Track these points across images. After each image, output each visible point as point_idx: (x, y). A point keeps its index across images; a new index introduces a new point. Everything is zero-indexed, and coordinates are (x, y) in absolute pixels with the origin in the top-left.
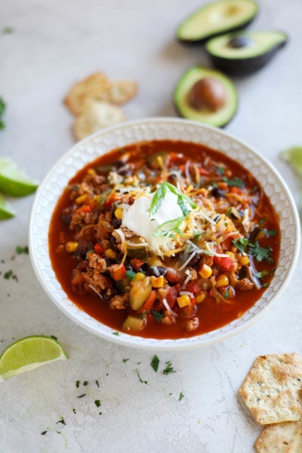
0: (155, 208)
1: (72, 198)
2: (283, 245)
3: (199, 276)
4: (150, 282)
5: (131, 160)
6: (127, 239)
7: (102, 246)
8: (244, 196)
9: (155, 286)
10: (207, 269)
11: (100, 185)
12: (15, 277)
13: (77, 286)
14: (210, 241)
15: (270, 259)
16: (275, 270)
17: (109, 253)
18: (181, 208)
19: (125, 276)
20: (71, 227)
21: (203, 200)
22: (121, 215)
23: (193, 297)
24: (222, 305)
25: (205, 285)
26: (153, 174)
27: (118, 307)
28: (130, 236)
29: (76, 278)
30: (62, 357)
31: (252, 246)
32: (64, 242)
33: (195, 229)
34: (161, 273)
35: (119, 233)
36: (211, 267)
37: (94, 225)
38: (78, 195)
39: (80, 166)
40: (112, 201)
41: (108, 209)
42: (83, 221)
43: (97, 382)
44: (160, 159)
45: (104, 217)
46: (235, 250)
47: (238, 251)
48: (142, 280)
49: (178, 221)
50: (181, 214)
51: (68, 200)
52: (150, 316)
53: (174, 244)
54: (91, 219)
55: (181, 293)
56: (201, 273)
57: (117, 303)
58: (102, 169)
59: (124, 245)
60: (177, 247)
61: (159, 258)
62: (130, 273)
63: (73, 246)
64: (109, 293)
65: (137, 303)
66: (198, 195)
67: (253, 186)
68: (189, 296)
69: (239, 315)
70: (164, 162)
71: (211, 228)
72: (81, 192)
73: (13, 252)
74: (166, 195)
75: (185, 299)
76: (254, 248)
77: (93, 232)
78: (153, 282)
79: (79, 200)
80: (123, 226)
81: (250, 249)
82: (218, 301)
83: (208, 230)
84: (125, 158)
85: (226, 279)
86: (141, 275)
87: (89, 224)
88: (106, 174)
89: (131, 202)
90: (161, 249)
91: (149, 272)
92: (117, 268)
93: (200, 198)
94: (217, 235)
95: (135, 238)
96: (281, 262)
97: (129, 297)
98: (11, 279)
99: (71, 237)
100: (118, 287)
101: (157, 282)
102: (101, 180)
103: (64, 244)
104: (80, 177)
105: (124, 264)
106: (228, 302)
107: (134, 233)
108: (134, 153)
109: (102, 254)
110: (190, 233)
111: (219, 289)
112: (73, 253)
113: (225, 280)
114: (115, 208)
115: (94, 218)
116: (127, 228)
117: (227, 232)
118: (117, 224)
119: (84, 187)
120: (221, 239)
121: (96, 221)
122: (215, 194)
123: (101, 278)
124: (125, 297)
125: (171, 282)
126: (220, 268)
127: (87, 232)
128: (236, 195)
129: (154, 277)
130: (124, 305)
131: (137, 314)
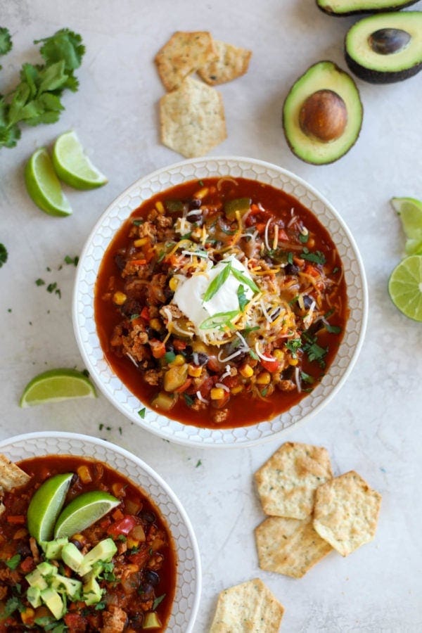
0: (210, 294)
1: (131, 235)
2: (341, 350)
3: (239, 374)
4: (188, 370)
5: (206, 201)
6: (174, 319)
7: (149, 313)
8: (320, 280)
9: (192, 375)
10: (249, 371)
11: (165, 229)
12: (58, 292)
13: (115, 348)
14: (261, 338)
15: (323, 362)
16: (323, 375)
17: (154, 324)
18: (239, 299)
19: (163, 356)
20: (123, 275)
21: (269, 283)
22: (175, 287)
23: (228, 390)
24: (257, 401)
25: (244, 381)
26: (226, 228)
27: (151, 383)
28: (178, 317)
29: (115, 342)
30: (91, 395)
31: (310, 341)
32: (112, 289)
33: (249, 321)
34: (201, 363)
35: (167, 311)
36: (254, 369)
37: (147, 283)
38: (137, 237)
39: (148, 196)
40: (169, 264)
41: (163, 270)
42: (136, 274)
43: (120, 430)
44: (238, 213)
45: (159, 279)
46: (286, 350)
47: (289, 352)
48: (180, 365)
49: (232, 314)
50: (237, 307)
51: (126, 238)
52: (181, 397)
53: (222, 334)
54: (144, 274)
55: (217, 385)
56: (241, 372)
57: (151, 379)
58: (172, 207)
59: (171, 325)
60: (225, 336)
61: (204, 344)
62: (170, 354)
63: (121, 298)
64: (145, 365)
65: (169, 387)
66: (265, 276)
67: (334, 267)
68: (225, 391)
69: (271, 416)
70: (242, 216)
71: (265, 325)
72: (141, 235)
73: (60, 261)
74: (227, 281)
75: (219, 393)
76: (311, 345)
77: (144, 289)
78: (190, 371)
79: (138, 243)
80: (173, 302)
81: (307, 344)
82: (254, 396)
83: (262, 326)
84: (201, 195)
85: (268, 377)
86: (180, 359)
87: (142, 279)
88: (175, 216)
89: (189, 275)
90: (207, 336)
91: (189, 360)
92: (158, 347)
93: (266, 280)
94: (270, 333)
95: (183, 320)
96: (332, 370)
97: (164, 375)
98: (54, 292)
99: (121, 285)
100: (156, 364)
101: (194, 372)
102: (166, 223)
103: (113, 292)
104: (144, 212)
105: (166, 345)
106: (264, 399)
107: (184, 315)
108: (213, 190)
109: (146, 325)
110: (242, 326)
111: (259, 386)
112: (118, 306)
113: (266, 379)
114: (171, 277)
115: (148, 274)
116: (177, 306)
117: (281, 332)
118: (169, 297)
119: (147, 229)
120: (274, 338)
121: (150, 279)
122: (288, 271)
123: (140, 348)
124: (161, 374)
125: (211, 371)
126: (261, 368)
127: (138, 287)
128: (310, 276)
129: (192, 367)
130: (158, 382)
131: (170, 394)
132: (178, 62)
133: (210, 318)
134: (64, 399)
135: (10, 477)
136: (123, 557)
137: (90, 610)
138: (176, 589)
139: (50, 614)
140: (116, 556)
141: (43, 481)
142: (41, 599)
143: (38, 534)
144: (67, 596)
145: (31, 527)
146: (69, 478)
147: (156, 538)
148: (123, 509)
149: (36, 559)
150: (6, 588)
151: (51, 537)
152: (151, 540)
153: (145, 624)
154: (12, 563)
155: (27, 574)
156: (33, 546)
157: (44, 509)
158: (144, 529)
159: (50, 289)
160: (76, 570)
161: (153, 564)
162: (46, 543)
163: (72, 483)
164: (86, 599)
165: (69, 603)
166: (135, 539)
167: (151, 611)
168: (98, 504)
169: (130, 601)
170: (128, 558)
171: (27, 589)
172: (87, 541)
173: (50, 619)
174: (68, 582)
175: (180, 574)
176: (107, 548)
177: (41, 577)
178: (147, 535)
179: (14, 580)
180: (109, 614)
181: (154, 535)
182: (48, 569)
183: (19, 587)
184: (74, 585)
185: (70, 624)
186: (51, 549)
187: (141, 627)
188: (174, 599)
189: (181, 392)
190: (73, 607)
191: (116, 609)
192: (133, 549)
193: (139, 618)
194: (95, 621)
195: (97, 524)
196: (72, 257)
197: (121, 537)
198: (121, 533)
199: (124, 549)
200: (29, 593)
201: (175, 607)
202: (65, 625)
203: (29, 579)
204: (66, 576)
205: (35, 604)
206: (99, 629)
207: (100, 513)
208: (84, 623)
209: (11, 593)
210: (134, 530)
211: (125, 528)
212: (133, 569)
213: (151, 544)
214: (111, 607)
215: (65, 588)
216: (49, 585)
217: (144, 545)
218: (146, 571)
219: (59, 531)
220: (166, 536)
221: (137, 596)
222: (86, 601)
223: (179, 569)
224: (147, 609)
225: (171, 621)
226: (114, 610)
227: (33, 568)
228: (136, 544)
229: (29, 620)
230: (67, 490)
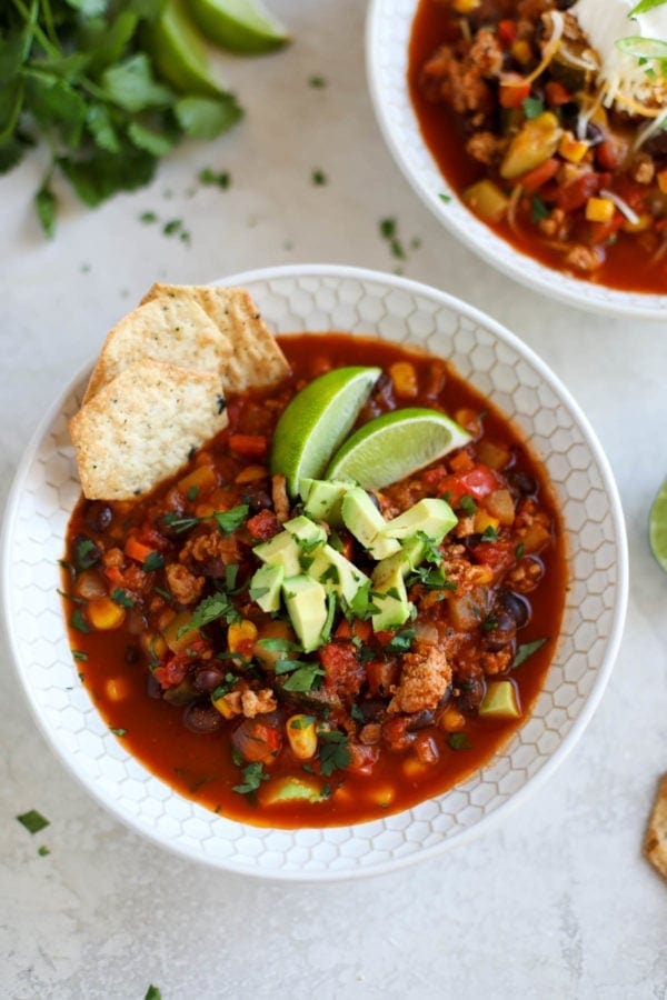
136: (463, 546)
137: (377, 647)
139: (294, 638)
140: (451, 539)
142: (282, 597)
143: (293, 468)
144: (339, 599)
147: (535, 522)
148: (476, 448)
149: (282, 514)
150: (201, 580)
151: (323, 473)
152: (524, 525)
154: (229, 518)
155: (261, 541)
156: (279, 492)
158: (514, 500)
160: (366, 545)
161: (521, 575)
162: (310, 482)
163: (375, 391)
164: (378, 611)
165: (340, 617)
166: (491, 514)
167: (500, 678)
169: (465, 646)
170: (474, 548)
171: (253, 573)
172: (394, 499)
173: (291, 649)
174: (346, 568)
175: (572, 608)
176: (436, 516)
178: (518, 513)
179: (225, 557)
180: (417, 659)
181: (532, 515)
182: (308, 530)
183: (233, 572)
184: (357, 579)
185: (331, 668)
186: (320, 495)
187: (476, 709)
190: (344, 632)
191: (434, 650)
192: (489, 531)
193: (477, 687)
194: (384, 671)
197: (468, 503)
198: (467, 492)
199: (470, 526)
200: (257, 581)
201: (552, 677)
202: (322, 667)
203: (261, 552)
204: (342, 554)
205: (267, 605)
206: (392, 687)
207: (427, 455)
208: (359, 677)
210: (494, 494)
211: (475, 485)
212: (485, 573)
213: (523, 532)
214: (422, 649)
215: (337, 581)
216: (305, 564)
217: (512, 529)
218: (504, 588)
219: (337, 469)
221: (482, 634)
222: (376, 618)
223: (570, 599)
224: (496, 670)
225: (540, 703)
226: (429, 652)
227: (276, 529)
228: (494, 524)
229: (244, 646)
230: (364, 402)
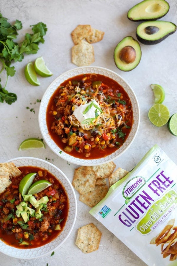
0: (86, 112)
1: (60, 92)
2: (130, 134)
3: (94, 140)
4: (77, 138)
5: (86, 81)
6: (73, 120)
7: (64, 118)
8: (124, 110)
9: (78, 140)
10: (98, 139)
11: (71, 90)
12: (34, 111)
13: (52, 130)
14: (103, 128)
15: (124, 138)
16: (124, 143)
17: (66, 122)
18: (96, 114)
19: (69, 133)
20: (56, 105)
21: (106, 110)
22: (74, 109)
23: (90, 146)
24: (101, 150)
25: (96, 143)
26: (92, 91)
27: (64, 142)
28: (74, 119)
29: (52, 128)
30: (43, 147)
31: (120, 131)
32: (52, 110)
33: (98, 122)
34: (82, 136)
35: (71, 117)
36: (99, 139)
37: (65, 108)
38: (62, 93)
39: (66, 79)
40: (72, 102)
41: (70, 104)
42: (61, 105)
43: (53, 160)
44: (97, 85)
45: (68, 107)
46: (111, 133)
47: (112, 134)
48: (74, 136)
49: (93, 119)
50: (94, 117)
51: (58, 93)
52: (74, 148)
53: (89, 126)
54: (64, 105)
55: (87, 144)
56: (95, 140)
57: (64, 141)
58: (74, 83)
59: (72, 122)
60: (90, 127)
61: (83, 129)
62: (71, 132)
63: (55, 113)
64: (62, 136)
65: (70, 144)
66: (105, 107)
67: (129, 106)
68: (89, 146)
69: (105, 156)
70: (98, 87)
71: (104, 124)
72: (63, 92)
73: (35, 101)
74: (92, 108)
75: (87, 147)
76: (120, 132)
77: (63, 110)
78: (78, 138)
79: (62, 94)
80: (73, 114)
81: (119, 132)
82: (100, 149)
83: (103, 124)
84: (85, 79)
85: (105, 142)
86: (75, 134)
87: (63, 107)
88: (75, 86)
89: (79, 105)
90: (84, 126)
91: (78, 135)
92: (67, 130)
93: (105, 109)
94: (106, 126)
95: (76, 120)
96: (127, 141)
97: (69, 140)
98: (32, 111)
99: (55, 109)
100: (66, 136)
101: (79, 139)
102: (72, 88)
103: (53, 111)
104: (65, 84)
105: (70, 129)
106: (103, 150)
108: (89, 78)
109: (63, 122)
110: (96, 124)
111: (101, 145)
112: (54, 116)
113: (104, 143)
114: (73, 106)
115: (65, 105)
116: (74, 116)
117: (109, 126)
118: (72, 113)
119: (65, 90)
120: (107, 128)
121: (65, 107)
122: (113, 106)
123: (61, 130)
124: (68, 139)
125: (85, 139)
126: (102, 139)
127: (61, 109)
128: (120, 108)
129: (78, 137)
130: (67, 142)
131: (70, 147)
132: (79, 35)
133: (85, 120)
134: (34, 148)
135: (15, 172)
136: (50, 204)
137: (37, 221)
138: (68, 217)
139: (23, 220)
140: (48, 202)
141: (26, 175)
142: (21, 214)
143: (22, 192)
144: (30, 215)
145: (20, 190)
146: (35, 174)
147: (63, 198)
148: (52, 187)
149: (20, 201)
150: (9, 210)
151: (27, 193)
152: (61, 199)
153: (55, 228)
154: (12, 201)
155: (17, 205)
156: (20, 196)
157: (25, 183)
158: (59, 195)
159: (31, 110)
160: (34, 206)
161: (61, 207)
162: (24, 195)
163: (36, 176)
164: (36, 216)
165: (30, 217)
166: (55, 198)
167: (58, 224)
168: (44, 184)
169: (51, 220)
170: (52, 204)
171: (16, 211)
172: (39, 196)
173: (23, 222)
174: (30, 209)
175: (70, 212)
176: (45, 199)
177: (22, 207)
178: (60, 197)
179: (12, 207)
180: (43, 223)
181: (62, 197)
182: (24, 204)
183: (13, 210)
184: (33, 211)
185: (29, 225)
186: (26, 197)
187: (54, 229)
188: (67, 220)
189: (74, 146)
190: (31, 219)
191: (46, 221)
192: (55, 201)
193: (54, 226)
194: (38, 225)
195: (43, 191)
196: (39, 100)
197: (51, 196)
198: (51, 195)
199: (51, 200)
200: (17, 212)
201: (66, 223)
202: (28, 225)
203: (17, 207)
204: (30, 207)
205: (18, 216)
206: (39, 228)
207: (44, 187)
208: (34, 225)
209: (10, 212)
210: (56, 194)
211: (52, 193)
212: (54, 208)
213: (61, 200)
215: (29, 212)
216: (24, 210)
217: (58, 200)
218: (58, 210)
219: (29, 192)
220: (66, 198)
221: (54, 218)
222: (36, 217)
223: (69, 210)
224: (57, 223)
225: (65, 228)
226: (45, 221)
227: (19, 203)
228: (55, 199)
229: (16, 222)
230: (34, 179)
